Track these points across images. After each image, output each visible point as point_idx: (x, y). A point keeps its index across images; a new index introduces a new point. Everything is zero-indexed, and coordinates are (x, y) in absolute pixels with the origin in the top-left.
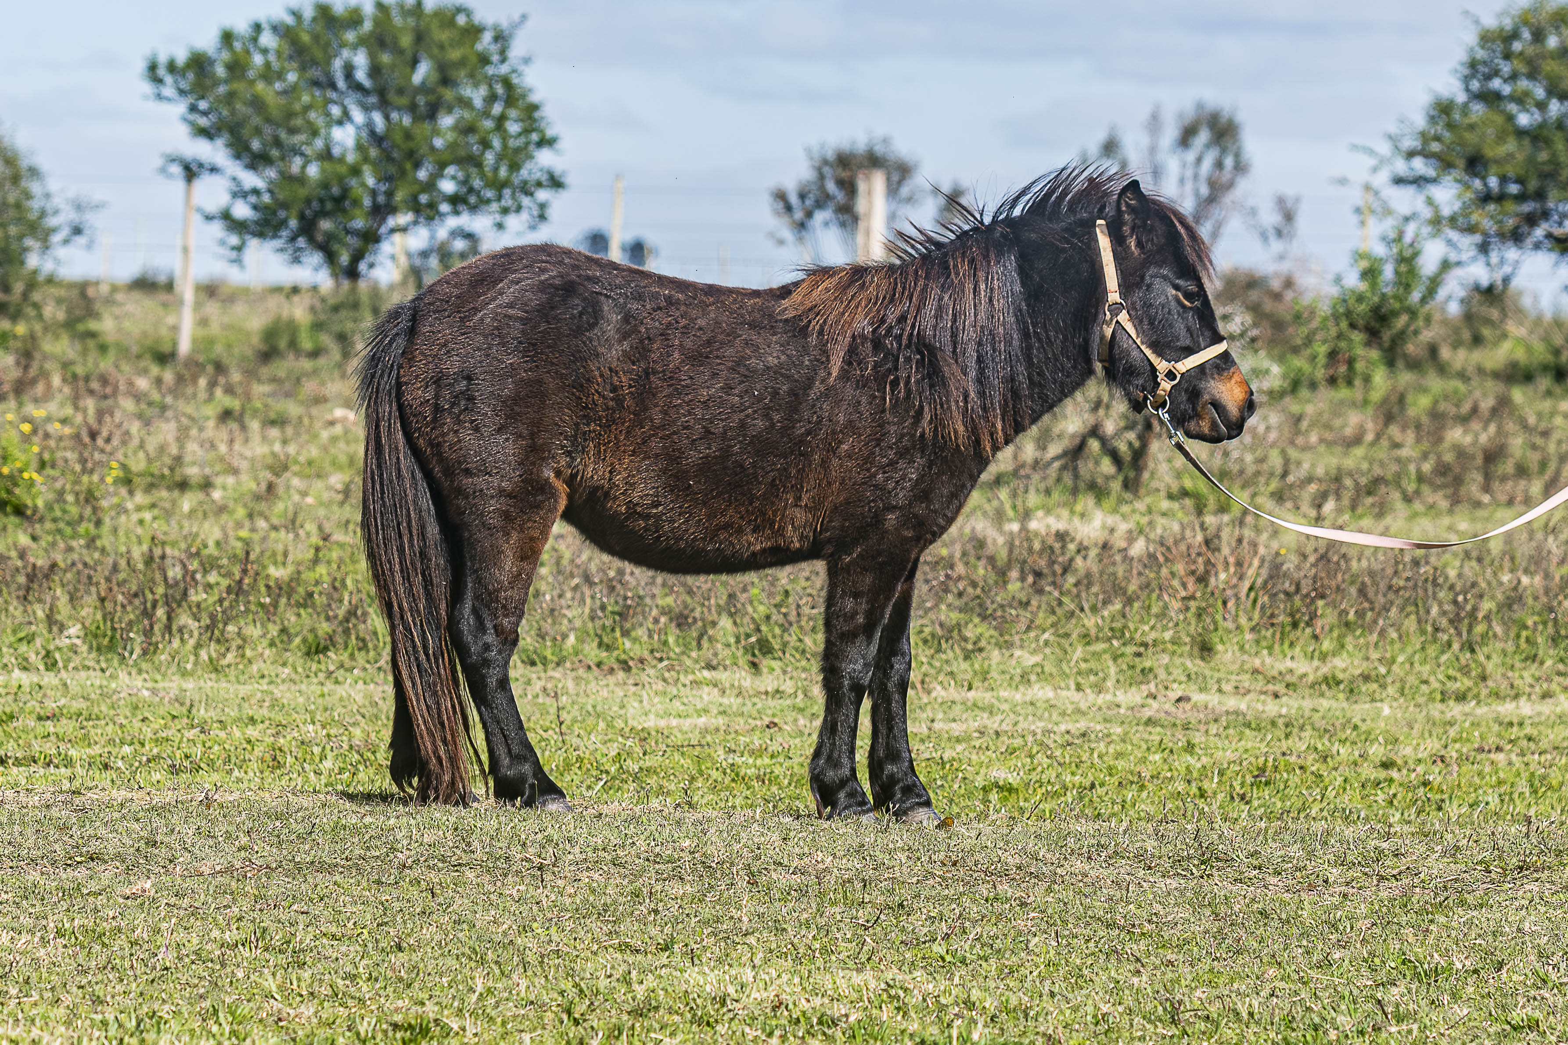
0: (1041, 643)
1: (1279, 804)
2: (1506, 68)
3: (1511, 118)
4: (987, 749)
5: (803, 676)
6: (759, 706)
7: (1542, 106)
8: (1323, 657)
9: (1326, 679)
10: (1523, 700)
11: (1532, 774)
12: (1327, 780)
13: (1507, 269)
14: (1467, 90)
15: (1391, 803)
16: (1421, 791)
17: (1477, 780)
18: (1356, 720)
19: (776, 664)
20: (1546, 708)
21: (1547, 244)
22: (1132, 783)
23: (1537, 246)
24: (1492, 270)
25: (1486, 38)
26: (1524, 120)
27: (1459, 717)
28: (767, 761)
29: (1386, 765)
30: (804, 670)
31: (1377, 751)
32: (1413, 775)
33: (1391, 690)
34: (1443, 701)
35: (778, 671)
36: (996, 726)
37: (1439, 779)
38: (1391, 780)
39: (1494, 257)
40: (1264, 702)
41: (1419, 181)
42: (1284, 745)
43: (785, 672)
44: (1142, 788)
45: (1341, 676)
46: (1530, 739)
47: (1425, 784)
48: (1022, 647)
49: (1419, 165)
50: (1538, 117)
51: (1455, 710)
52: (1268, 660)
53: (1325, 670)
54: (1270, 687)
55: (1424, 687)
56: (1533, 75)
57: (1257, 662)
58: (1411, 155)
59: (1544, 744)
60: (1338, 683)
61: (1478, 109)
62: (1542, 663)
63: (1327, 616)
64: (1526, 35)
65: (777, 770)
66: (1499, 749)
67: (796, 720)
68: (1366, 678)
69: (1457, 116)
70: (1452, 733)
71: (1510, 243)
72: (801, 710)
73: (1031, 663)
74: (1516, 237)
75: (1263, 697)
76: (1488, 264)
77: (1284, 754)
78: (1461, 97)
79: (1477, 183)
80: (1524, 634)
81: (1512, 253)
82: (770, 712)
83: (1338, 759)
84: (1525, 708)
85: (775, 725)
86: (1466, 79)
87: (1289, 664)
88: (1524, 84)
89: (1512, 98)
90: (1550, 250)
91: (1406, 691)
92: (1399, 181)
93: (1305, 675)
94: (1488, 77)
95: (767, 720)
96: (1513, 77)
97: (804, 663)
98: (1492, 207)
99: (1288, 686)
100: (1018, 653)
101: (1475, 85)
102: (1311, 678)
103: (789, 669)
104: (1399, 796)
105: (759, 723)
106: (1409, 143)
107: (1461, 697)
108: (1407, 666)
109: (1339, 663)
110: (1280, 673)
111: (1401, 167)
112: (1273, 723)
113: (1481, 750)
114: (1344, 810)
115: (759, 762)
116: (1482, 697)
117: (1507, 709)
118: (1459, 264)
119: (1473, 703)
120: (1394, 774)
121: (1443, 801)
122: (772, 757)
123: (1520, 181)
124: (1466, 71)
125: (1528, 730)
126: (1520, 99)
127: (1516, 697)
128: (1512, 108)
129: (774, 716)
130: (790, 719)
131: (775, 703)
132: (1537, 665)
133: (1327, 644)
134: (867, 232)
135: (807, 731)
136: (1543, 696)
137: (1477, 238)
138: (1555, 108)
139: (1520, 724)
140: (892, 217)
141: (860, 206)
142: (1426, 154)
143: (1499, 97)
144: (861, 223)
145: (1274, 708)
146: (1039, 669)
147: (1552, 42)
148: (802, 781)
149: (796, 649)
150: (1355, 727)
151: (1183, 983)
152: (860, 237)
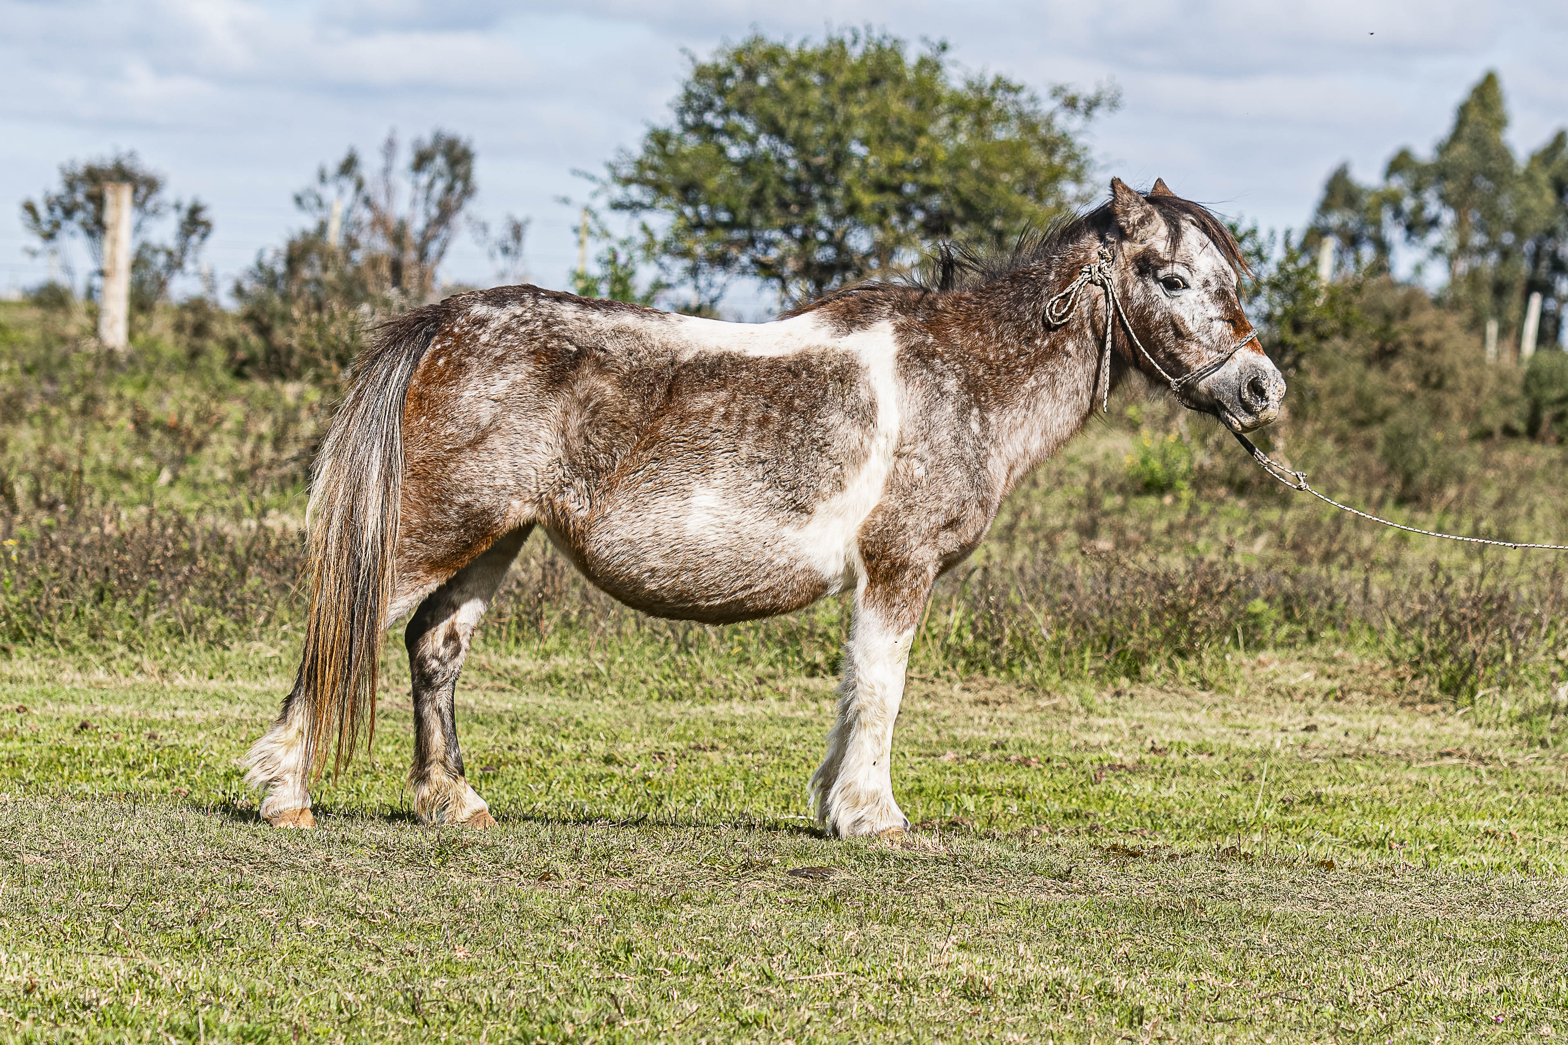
0: (279, 636)
1: (507, 797)
2: (718, 103)
3: (722, 150)
4: (228, 737)
5: (51, 662)
6: (8, 691)
7: (752, 141)
8: (546, 656)
9: (549, 678)
10: (736, 699)
11: (747, 773)
12: (551, 774)
13: (714, 292)
14: (682, 122)
15: (613, 799)
16: (641, 787)
17: (693, 777)
18: (578, 716)
19: (25, 651)
20: (757, 709)
21: (753, 269)
22: (366, 772)
23: (744, 271)
24: (700, 292)
25: (701, 73)
26: (735, 152)
27: (678, 717)
28: (17, 744)
29: (608, 760)
30: (52, 657)
31: (599, 748)
32: (633, 771)
33: (612, 690)
34: (659, 700)
35: (28, 656)
36: (236, 715)
37: (659, 775)
38: (613, 775)
39: (702, 282)
40: (491, 699)
41: (634, 207)
42: (511, 739)
43: (34, 659)
44: (377, 778)
45: (564, 674)
46: (744, 738)
47: (645, 779)
48: (261, 640)
49: (635, 192)
50: (747, 150)
51: (674, 710)
52: (494, 658)
53: (547, 669)
54: (498, 683)
55: (643, 689)
56: (742, 112)
57: (483, 659)
58: (627, 181)
59: (758, 743)
60: (560, 681)
61: (692, 141)
62: (754, 666)
63: (552, 618)
64: (739, 72)
65: (27, 753)
66: (714, 748)
67: (45, 705)
68: (586, 676)
69: (671, 147)
70: (670, 729)
71: (718, 268)
72: (49, 696)
73: (269, 655)
74: (723, 261)
75: (489, 693)
76: (697, 287)
77: (510, 748)
78: (677, 130)
79: (688, 211)
80: (736, 637)
81: (720, 277)
82: (20, 697)
83: (562, 754)
84: (739, 708)
85: (25, 709)
86: (682, 112)
87: (513, 661)
88: (735, 119)
89: (723, 131)
90: (755, 274)
91: (626, 690)
92: (617, 206)
93: (529, 673)
94: (700, 112)
95: (16, 705)
96: (726, 112)
97: (52, 650)
98: (701, 234)
99: (513, 683)
100: (256, 645)
101: (690, 119)
102: (535, 675)
103: (38, 655)
104: (621, 792)
105: (9, 707)
106: (627, 171)
107: (677, 697)
108: (626, 667)
109: (562, 662)
110: (506, 670)
111: (618, 192)
112: (500, 718)
113: (698, 748)
114: (569, 804)
115: (9, 746)
116: (698, 697)
117: (720, 709)
118: (668, 286)
119: (689, 702)
120: (614, 769)
121: (662, 797)
122: (23, 740)
123: (730, 209)
124: (682, 104)
125: (740, 730)
126: (732, 133)
127: (730, 697)
128: (724, 141)
129: (24, 700)
130: (39, 705)
131: (24, 688)
132: (749, 668)
133: (553, 643)
134: (114, 241)
135: (55, 716)
136: (754, 699)
137: (687, 263)
138: (763, 142)
139: (733, 724)
140: (138, 228)
141: (109, 217)
142: (642, 182)
143: (712, 131)
144: (110, 233)
145: (500, 703)
146: (277, 661)
147: (763, 81)
148: (50, 764)
149: (45, 636)
150: (578, 724)
151: (422, 973)
152: (107, 246)
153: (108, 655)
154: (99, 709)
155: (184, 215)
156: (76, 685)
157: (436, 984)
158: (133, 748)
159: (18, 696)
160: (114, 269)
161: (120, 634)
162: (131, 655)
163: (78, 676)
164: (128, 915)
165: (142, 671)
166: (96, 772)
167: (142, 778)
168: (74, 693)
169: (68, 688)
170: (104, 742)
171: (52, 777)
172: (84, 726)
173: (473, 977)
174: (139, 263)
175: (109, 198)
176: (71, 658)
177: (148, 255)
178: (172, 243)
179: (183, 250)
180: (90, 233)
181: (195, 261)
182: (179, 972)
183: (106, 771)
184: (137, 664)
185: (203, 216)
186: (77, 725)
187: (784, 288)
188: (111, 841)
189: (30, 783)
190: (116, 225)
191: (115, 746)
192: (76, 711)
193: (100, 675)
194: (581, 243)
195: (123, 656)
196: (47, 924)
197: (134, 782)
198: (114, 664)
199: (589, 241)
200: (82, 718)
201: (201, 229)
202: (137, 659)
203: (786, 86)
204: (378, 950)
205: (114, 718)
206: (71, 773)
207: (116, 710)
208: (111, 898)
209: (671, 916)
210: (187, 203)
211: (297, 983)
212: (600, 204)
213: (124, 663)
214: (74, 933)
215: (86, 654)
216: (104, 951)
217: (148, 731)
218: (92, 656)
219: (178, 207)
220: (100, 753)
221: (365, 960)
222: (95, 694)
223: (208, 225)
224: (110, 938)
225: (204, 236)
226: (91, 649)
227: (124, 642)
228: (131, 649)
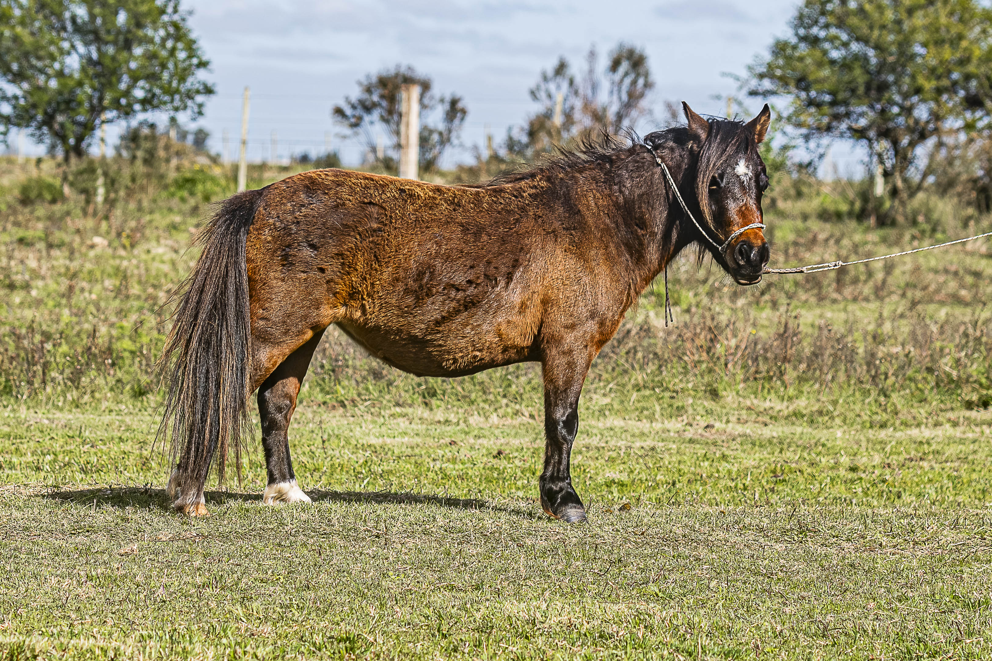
0: (608, 390)
2: (822, 20)
3: (825, 53)
5: (461, 411)
6: (439, 430)
7: (845, 45)
8: (790, 399)
9: (794, 414)
10: (923, 427)
11: (949, 475)
13: (821, 151)
14: (797, 34)
16: (883, 486)
17: (915, 479)
18: (822, 440)
19: (441, 403)
20: (940, 433)
21: (849, 133)
23: (842, 135)
24: (811, 153)
26: (835, 54)
27: (888, 439)
28: (460, 466)
29: (853, 469)
30: (461, 407)
31: (845, 460)
32: (874, 476)
33: (838, 421)
34: (872, 428)
35: (443, 408)
37: (892, 478)
38: (861, 479)
39: (813, 144)
40: (761, 430)
41: (764, 93)
42: (785, 456)
43: (447, 408)
44: (705, 483)
45: (804, 412)
46: (938, 452)
48: (596, 392)
49: (767, 84)
50: (843, 52)
51: (884, 434)
52: (755, 402)
53: (792, 408)
54: (760, 419)
55: (859, 420)
56: (840, 25)
57: (748, 403)
58: (762, 77)
60: (803, 416)
61: (804, 47)
62: (930, 403)
63: (791, 375)
65: (469, 472)
66: (921, 459)
67: (466, 439)
68: (820, 413)
69: (790, 52)
71: (825, 134)
72: (467, 433)
73: (604, 403)
74: (829, 130)
75: (757, 425)
76: (809, 148)
77: (785, 462)
78: (794, 40)
79: (803, 95)
81: (825, 140)
83: (821, 466)
84: (926, 433)
85: (455, 443)
86: (796, 27)
87: (767, 404)
88: (833, 31)
89: (826, 39)
90: (850, 138)
91: (848, 422)
92: (753, 93)
93: (780, 411)
94: (810, 27)
95: (448, 440)
96: (827, 26)
97: (458, 403)
98: (813, 110)
99: (771, 418)
101: (802, 31)
102: (786, 413)
103: (449, 406)
104: (870, 489)
105: (443, 442)
106: (760, 69)
107: (883, 426)
108: (845, 405)
109: (801, 403)
110: (765, 410)
111: (755, 84)
112: (770, 442)
113: (910, 459)
115: (456, 467)
116: (897, 425)
117: (914, 432)
118: (794, 147)
119: (892, 429)
120: (861, 475)
121: (899, 492)
122: (463, 463)
123: (831, 93)
124: (796, 22)
125: (934, 447)
126: (832, 39)
127: (919, 425)
128: (827, 45)
129: (451, 437)
130: (462, 439)
132: (927, 405)
133: (791, 391)
134: (408, 124)
135: (477, 447)
137: (803, 130)
138: (855, 47)
139: (928, 443)
140: (421, 115)
141: (403, 108)
142: (771, 76)
143: (817, 39)
144: (403, 119)
149: (451, 393)
150: (824, 445)
152: (403, 130)
153: (497, 405)
154: (504, 441)
155: (447, 105)
156: (481, 426)
159: (446, 434)
160: (408, 144)
161: (501, 390)
162: (513, 405)
163: (482, 419)
168: (482, 431)
169: (477, 427)
170: (518, 463)
172: (500, 453)
174: (423, 139)
175: (404, 94)
176: (473, 407)
178: (441, 126)
179: (449, 131)
185: (460, 105)
186: (495, 453)
187: (871, 145)
190: (408, 113)
191: (527, 466)
192: (493, 444)
193: (494, 418)
195: (507, 405)
198: (501, 412)
200: (495, 448)
201: (460, 115)
202: (518, 407)
203: (869, 8)
205: (516, 447)
207: (515, 442)
213: (509, 410)
215: (482, 405)
219: (442, 100)
220: (518, 471)
222: (498, 433)
223: (464, 111)
225: (462, 119)
226: (485, 401)
227: (505, 396)
228: (510, 401)
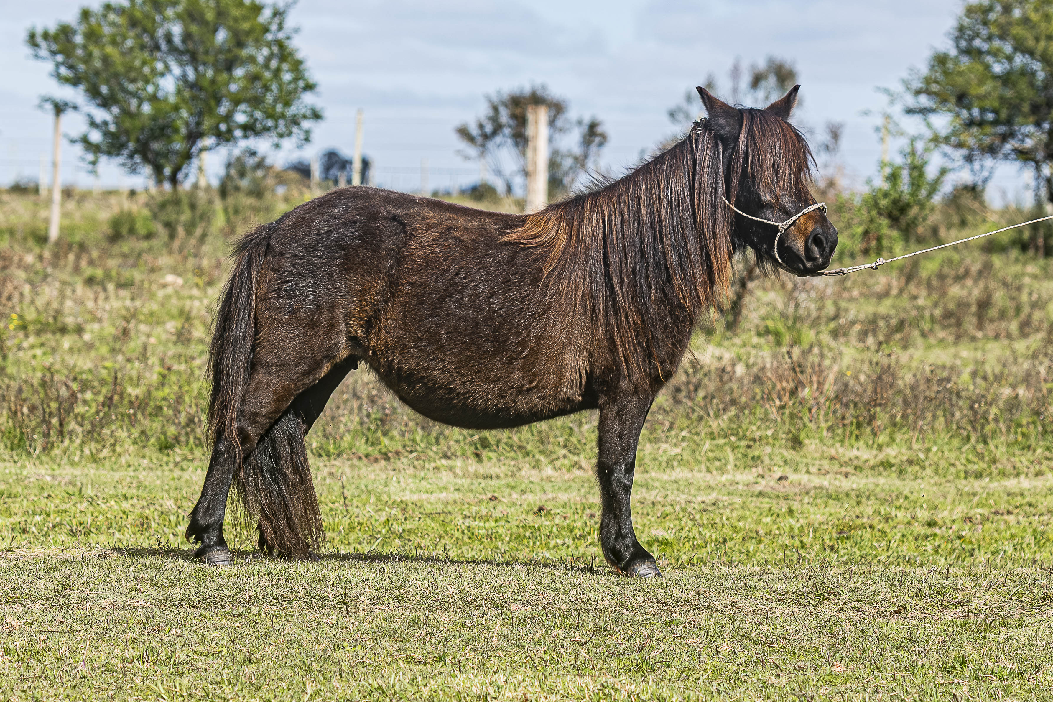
0: (680, 439)
1: (858, 553)
2: (984, 32)
3: (988, 67)
4: (648, 514)
5: (513, 463)
6: (483, 485)
7: (1010, 59)
8: (880, 447)
9: (882, 464)
10: (1022, 477)
11: (1035, 530)
12: (889, 536)
13: (985, 174)
14: (958, 47)
15: (937, 552)
16: (957, 543)
17: (996, 535)
18: (906, 492)
19: (493, 455)
20: (1039, 483)
21: (1013, 156)
22: (752, 538)
23: (1006, 157)
24: (975, 175)
25: (970, 11)
26: (997, 68)
27: (980, 490)
28: (492, 524)
29: (932, 524)
30: (513, 459)
31: (923, 515)
32: (950, 532)
33: (929, 471)
34: (965, 478)
35: (494, 460)
36: (652, 498)
37: (969, 534)
38: (935, 535)
39: (977, 165)
40: (840, 481)
41: (924, 111)
42: (858, 510)
43: (499, 460)
44: (760, 542)
45: (893, 461)
46: (1030, 505)
47: (960, 537)
48: (666, 442)
49: (924, 101)
50: (1007, 65)
51: (977, 485)
52: (841, 450)
53: (881, 457)
54: (844, 469)
55: (952, 470)
56: (1002, 37)
57: (833, 452)
58: (918, 92)
59: (1042, 508)
60: (891, 466)
61: (965, 61)
62: (1034, 451)
63: (882, 419)
64: (999, 8)
65: (501, 530)
66: (1009, 513)
67: (510, 495)
68: (910, 462)
69: (950, 65)
70: (976, 499)
71: (988, 155)
72: (513, 488)
73: (673, 453)
74: (992, 150)
75: (838, 476)
76: (972, 170)
77: (857, 517)
78: (953, 52)
79: (965, 113)
80: (1019, 430)
81: (989, 162)
82: (493, 489)
83: (896, 521)
84: (1025, 483)
85: (496, 498)
86: (957, 40)
87: (855, 452)
88: (997, 43)
89: (989, 53)
90: (1015, 160)
91: (940, 471)
92: (910, 111)
93: (867, 461)
94: (971, 39)
95: (489, 495)
96: (990, 38)
97: (512, 454)
98: (975, 130)
99: (856, 468)
100: (664, 446)
101: (963, 44)
102: (872, 462)
103: (502, 458)
104: (942, 546)
105: (483, 497)
106: (917, 84)
107: (979, 475)
108: (939, 454)
109: (891, 452)
110: (850, 459)
111: (910, 101)
112: (848, 495)
113: (996, 513)
114: (905, 557)
115: (487, 525)
116: (994, 475)
117: (1011, 483)
118: (953, 170)
119: (987, 479)
120: (937, 530)
121: (973, 550)
122: (496, 521)
123: (995, 111)
124: (957, 34)
125: (1028, 499)
126: (995, 53)
127: (1018, 475)
128: (989, 59)
129: (494, 492)
130: (506, 494)
131: (494, 482)
132: (1031, 452)
133: (882, 438)
134: (535, 149)
135: (519, 503)
136: (1037, 475)
137: (964, 152)
138: (1019, 60)
139: (1022, 495)
140: (551, 140)
141: (530, 131)
142: (928, 92)
143: (980, 52)
144: (530, 144)
145: (846, 484)
146: (679, 457)
147: (1017, 13)
148: (518, 538)
149: (506, 444)
150: (906, 498)
151: (811, 683)
152: (529, 153)
153: (554, 456)
154: (550, 496)
155: (585, 129)
156: (532, 479)
157: (822, 690)
158: (579, 524)
159: (490, 489)
160: (535, 170)
161: (561, 440)
162: (571, 456)
163: (533, 472)
164: (590, 645)
165: (580, 468)
166: (552, 543)
167: (587, 546)
168: (531, 486)
169: (526, 481)
170: (557, 521)
171: (521, 547)
172: (541, 509)
173: (849, 685)
174: (553, 165)
175: (530, 117)
176: (527, 459)
177: (558, 159)
178: (577, 150)
179: (586, 156)
180: (517, 144)
181: (596, 163)
182: (633, 687)
183: (559, 542)
184: (576, 463)
185: (599, 130)
186: (536, 509)
187: (1038, 168)
188: (574, 593)
189: (505, 552)
190: (535, 137)
191: (565, 524)
192: (535, 499)
193: (548, 471)
194: (882, 139)
195: (565, 457)
196: (532, 654)
197: (582, 550)
198: (558, 463)
199: (889, 139)
200: (538, 504)
201: (597, 140)
202: (576, 458)
203: (1035, 17)
204: (777, 666)
205: (562, 503)
206: (534, 543)
207: (563, 497)
208: (577, 634)
209: (992, 636)
210: (587, 119)
211: (719, 692)
212: (897, 110)
213: (566, 462)
214: (553, 661)
215: (538, 456)
216: (576, 672)
217: (588, 511)
218: (542, 458)
219: (580, 123)
220: (555, 529)
221: (768, 675)
222: (548, 486)
223: (604, 137)
224: (579, 663)
225: (601, 144)
226: (541, 452)
227: (565, 446)
228: (570, 451)
